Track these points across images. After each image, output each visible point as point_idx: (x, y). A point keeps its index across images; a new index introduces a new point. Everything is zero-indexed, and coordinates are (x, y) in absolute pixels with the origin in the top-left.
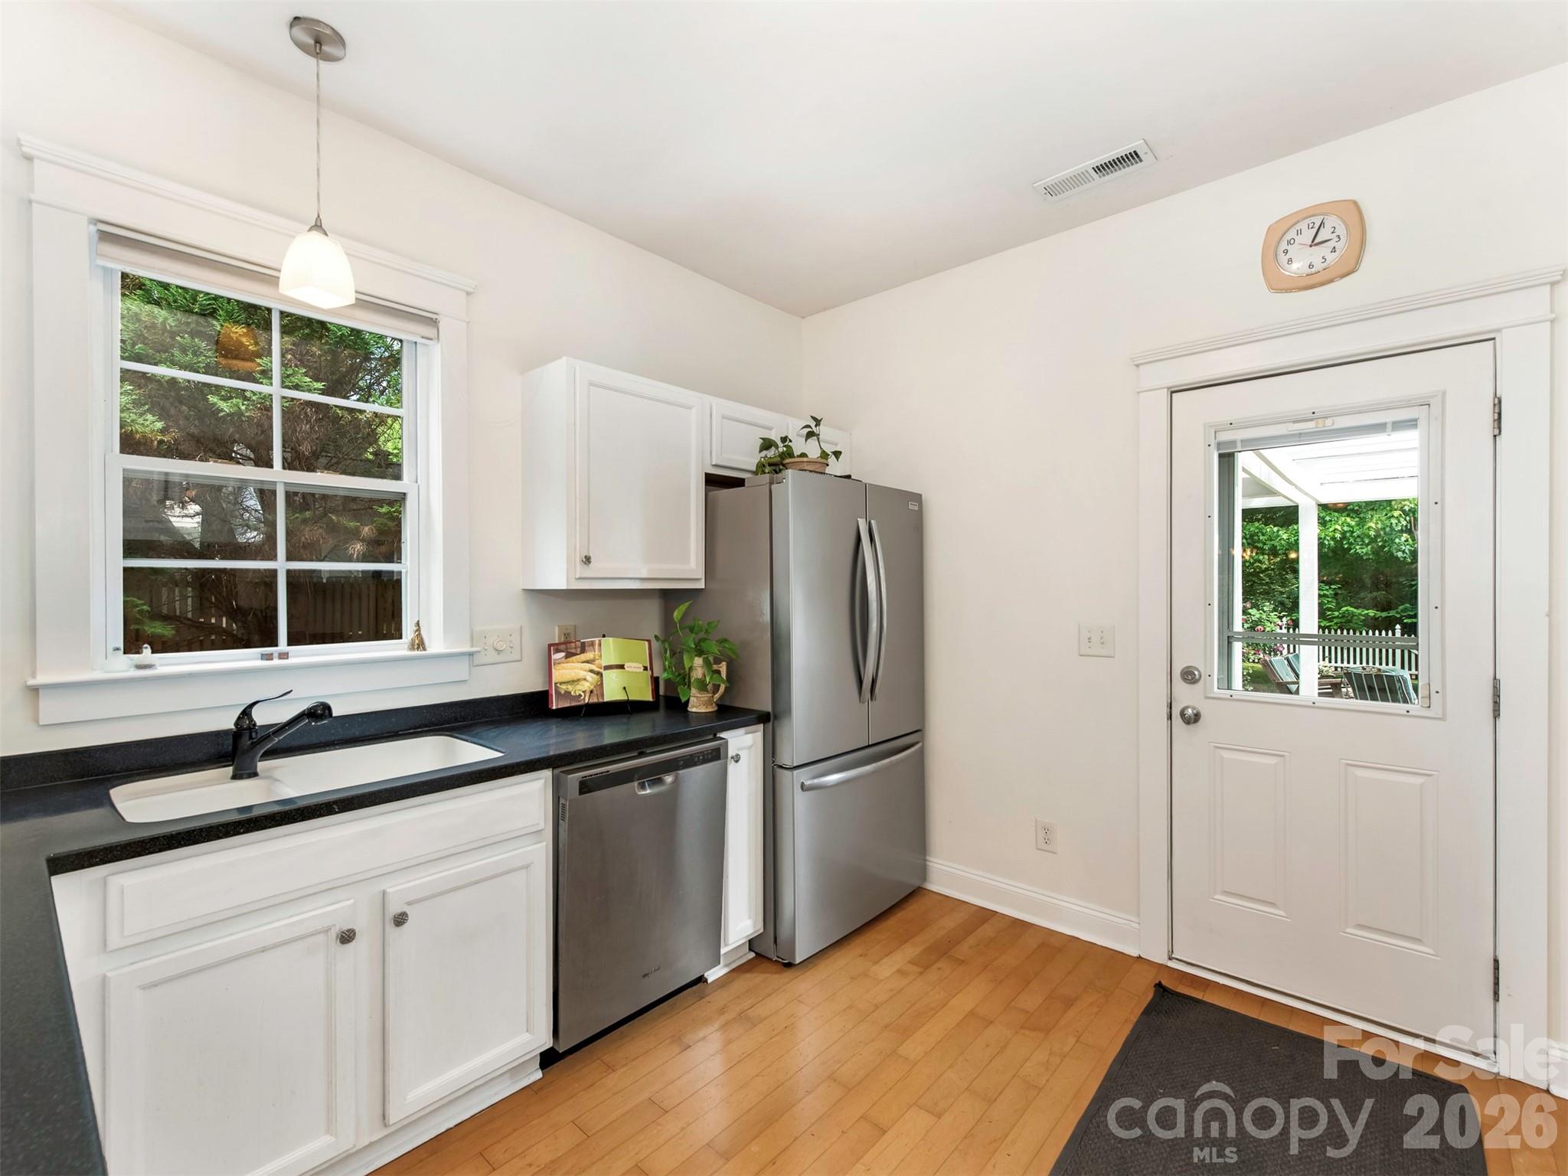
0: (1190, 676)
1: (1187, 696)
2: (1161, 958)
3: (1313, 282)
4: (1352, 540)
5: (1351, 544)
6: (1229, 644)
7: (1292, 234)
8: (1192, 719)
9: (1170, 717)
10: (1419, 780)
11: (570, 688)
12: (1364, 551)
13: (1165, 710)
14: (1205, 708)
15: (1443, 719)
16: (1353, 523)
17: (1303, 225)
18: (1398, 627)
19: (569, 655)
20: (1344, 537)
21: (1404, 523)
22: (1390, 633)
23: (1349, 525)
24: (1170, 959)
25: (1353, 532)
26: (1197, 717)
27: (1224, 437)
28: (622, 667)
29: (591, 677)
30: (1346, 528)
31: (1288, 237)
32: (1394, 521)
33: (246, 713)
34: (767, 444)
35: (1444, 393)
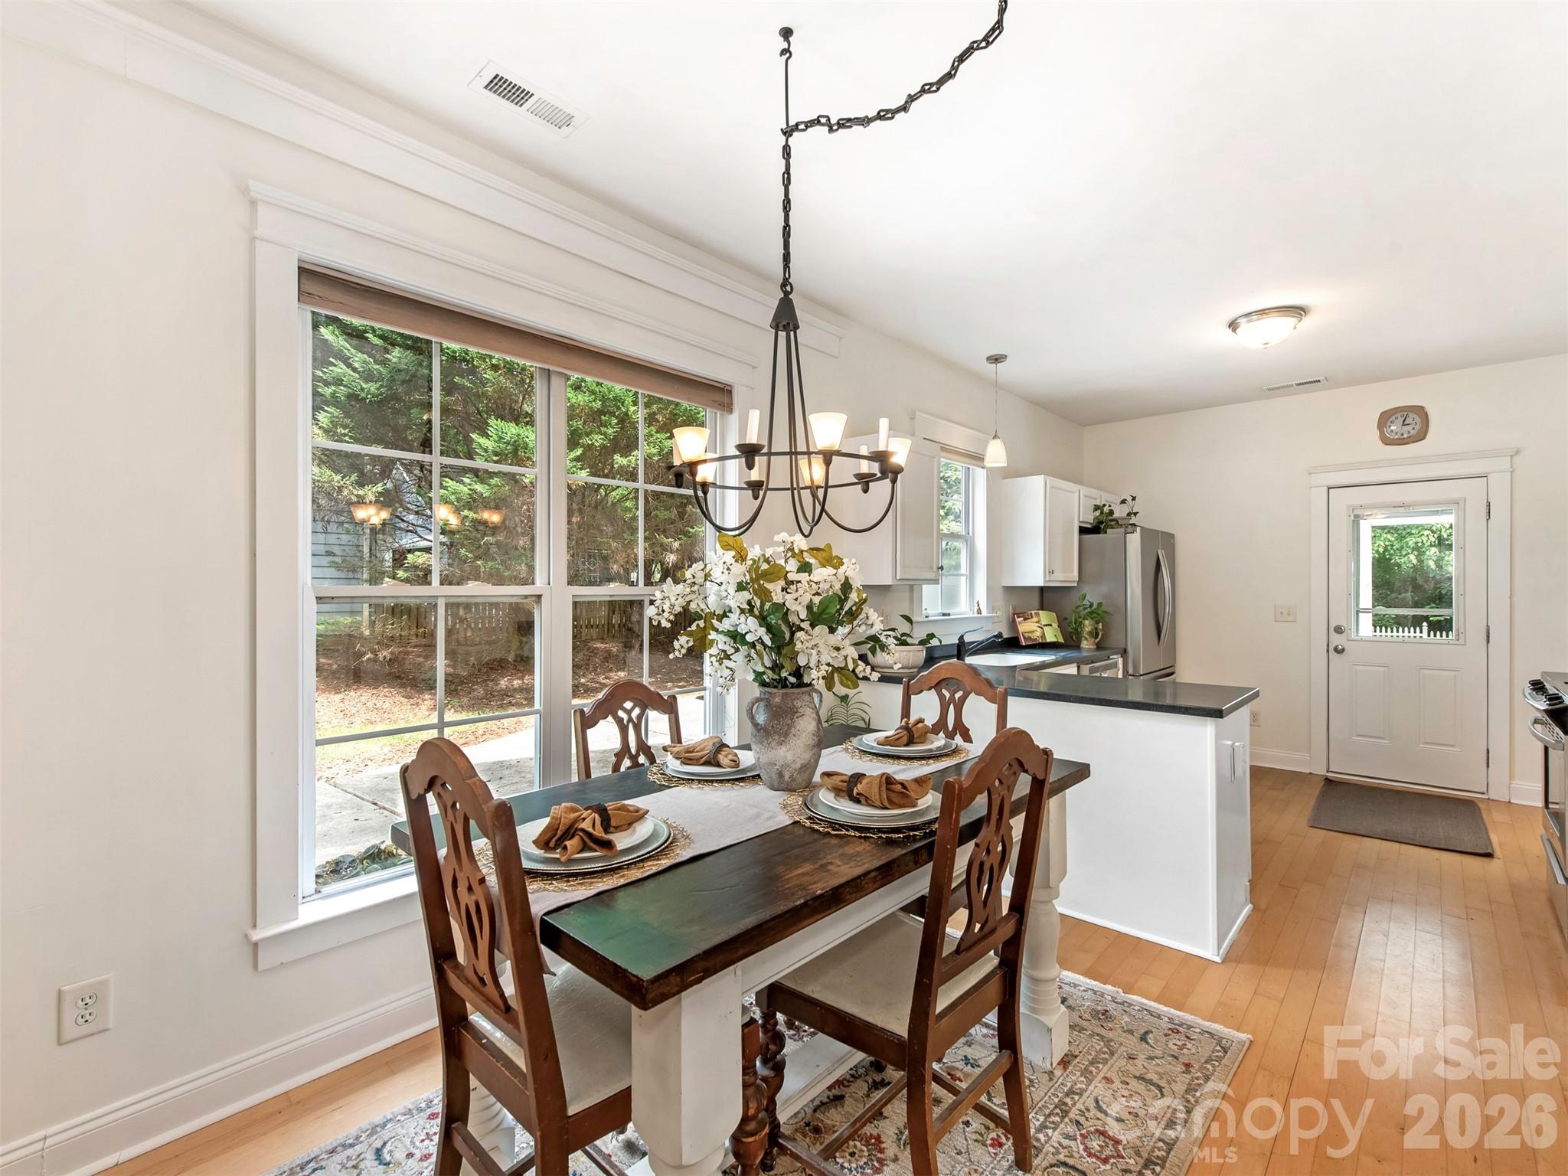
0: (1339, 630)
1: (1337, 640)
2: (1323, 772)
3: (1401, 442)
4: (1392, 552)
5: (1392, 555)
6: (1357, 614)
7: (1393, 418)
8: (1339, 651)
9: (1328, 651)
10: (1454, 673)
11: (1030, 635)
12: (1402, 560)
13: (1326, 648)
14: (1347, 645)
15: (1465, 644)
16: (1393, 539)
17: (1399, 415)
18: (1425, 624)
19: (1025, 619)
20: (1386, 549)
21: (1433, 539)
22: (1418, 629)
23: (1389, 541)
24: (1328, 772)
25: (1392, 546)
26: (1343, 650)
27: (1356, 512)
28: (1050, 625)
29: (1039, 629)
30: (1387, 543)
31: (1391, 420)
32: (1425, 539)
33: (961, 638)
34: (1097, 508)
35: (1465, 499)
